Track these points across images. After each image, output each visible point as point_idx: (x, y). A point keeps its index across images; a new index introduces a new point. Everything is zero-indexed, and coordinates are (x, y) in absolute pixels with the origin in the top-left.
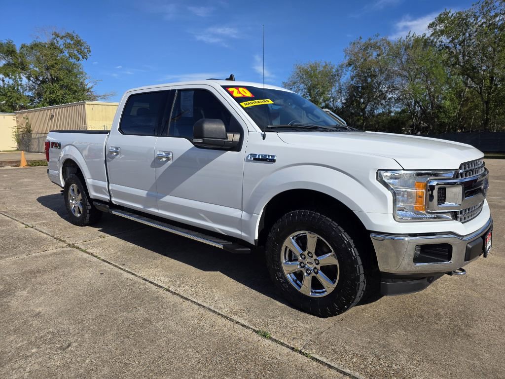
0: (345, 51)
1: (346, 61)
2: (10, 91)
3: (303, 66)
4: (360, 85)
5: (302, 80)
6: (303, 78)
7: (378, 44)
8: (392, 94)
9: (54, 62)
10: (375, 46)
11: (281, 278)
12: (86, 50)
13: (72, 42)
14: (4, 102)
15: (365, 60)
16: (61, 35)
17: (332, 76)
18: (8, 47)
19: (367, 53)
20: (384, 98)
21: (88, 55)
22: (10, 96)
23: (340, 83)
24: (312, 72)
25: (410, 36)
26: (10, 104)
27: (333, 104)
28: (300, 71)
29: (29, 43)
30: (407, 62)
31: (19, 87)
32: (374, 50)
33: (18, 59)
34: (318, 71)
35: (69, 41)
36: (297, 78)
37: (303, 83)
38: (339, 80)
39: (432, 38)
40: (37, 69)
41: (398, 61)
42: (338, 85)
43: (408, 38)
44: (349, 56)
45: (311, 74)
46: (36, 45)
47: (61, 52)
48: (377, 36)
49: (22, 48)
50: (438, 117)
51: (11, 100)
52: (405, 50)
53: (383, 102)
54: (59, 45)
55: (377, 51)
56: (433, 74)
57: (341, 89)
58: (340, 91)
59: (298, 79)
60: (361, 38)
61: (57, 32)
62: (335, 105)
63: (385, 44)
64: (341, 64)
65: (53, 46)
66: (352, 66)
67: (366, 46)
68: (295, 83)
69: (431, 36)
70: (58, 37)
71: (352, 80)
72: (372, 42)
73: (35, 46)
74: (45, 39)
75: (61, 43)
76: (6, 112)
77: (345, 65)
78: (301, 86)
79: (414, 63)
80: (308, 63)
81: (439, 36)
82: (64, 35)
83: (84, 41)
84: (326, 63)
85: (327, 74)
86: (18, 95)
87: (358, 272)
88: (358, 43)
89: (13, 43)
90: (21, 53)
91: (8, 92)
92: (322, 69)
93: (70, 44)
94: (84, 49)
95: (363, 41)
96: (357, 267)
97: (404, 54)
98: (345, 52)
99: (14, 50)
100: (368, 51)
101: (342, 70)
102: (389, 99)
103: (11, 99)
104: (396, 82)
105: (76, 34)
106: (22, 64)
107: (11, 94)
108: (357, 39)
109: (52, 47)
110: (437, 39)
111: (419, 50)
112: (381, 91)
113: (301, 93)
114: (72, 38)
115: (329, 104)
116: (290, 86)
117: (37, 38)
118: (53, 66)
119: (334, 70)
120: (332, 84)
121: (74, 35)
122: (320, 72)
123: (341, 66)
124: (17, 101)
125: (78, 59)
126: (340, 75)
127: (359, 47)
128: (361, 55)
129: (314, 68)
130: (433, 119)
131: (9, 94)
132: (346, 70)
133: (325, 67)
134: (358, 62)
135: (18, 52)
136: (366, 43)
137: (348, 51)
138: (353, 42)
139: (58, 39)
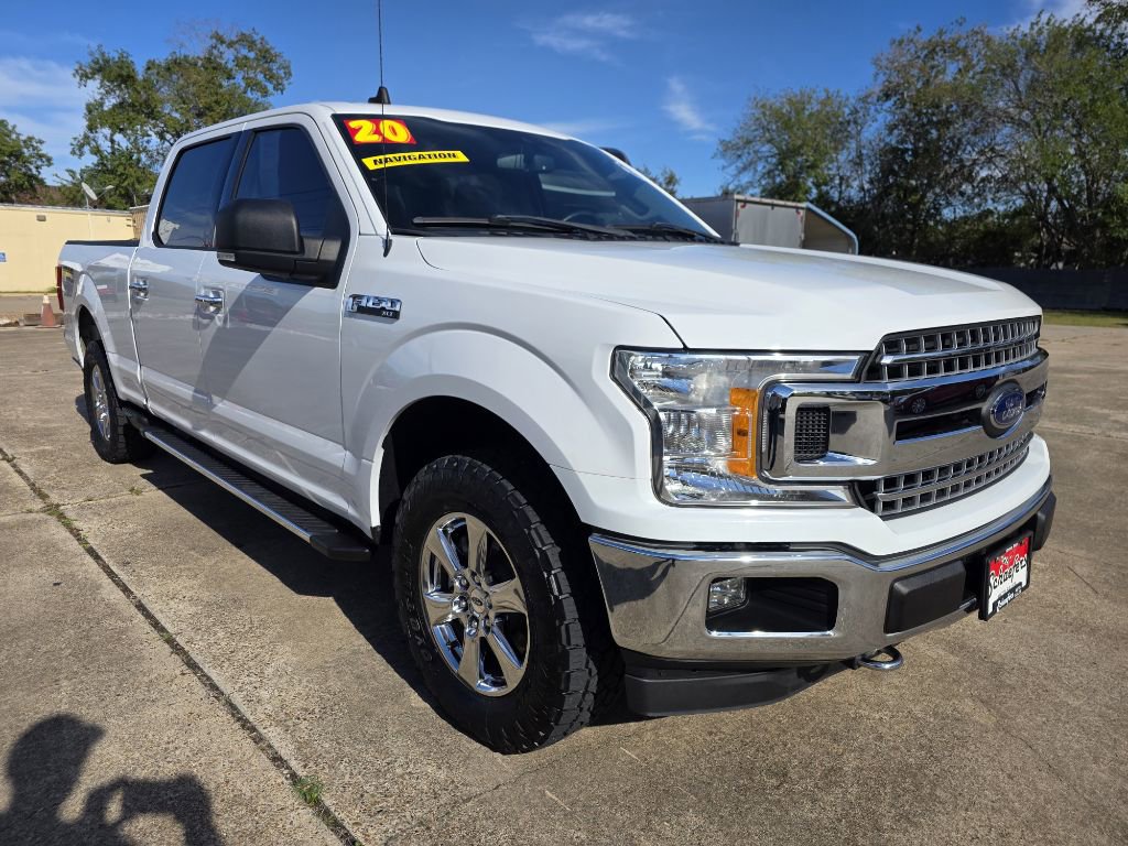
0: (876, 62)
1: (877, 89)
2: (121, 164)
3: (773, 100)
4: (910, 147)
5: (767, 135)
6: (768, 130)
7: (962, 44)
8: (990, 169)
9: (214, 98)
10: (953, 50)
11: (420, 633)
12: (282, 72)
13: (252, 55)
14: (111, 187)
15: (927, 83)
16: (227, 38)
17: (841, 123)
18: (121, 68)
19: (933, 67)
20: (970, 179)
21: (285, 82)
22: (122, 174)
23: (858, 142)
24: (793, 113)
25: (1040, 25)
26: (123, 192)
27: (841, 192)
28: (764, 114)
29: (162, 56)
30: (1031, 87)
31: (143, 156)
32: (950, 57)
33: (139, 93)
34: (807, 113)
35: (244, 52)
36: (756, 130)
37: (769, 141)
38: (859, 133)
39: (1100, 26)
40: (177, 115)
41: (1009, 85)
42: (854, 145)
43: (1036, 28)
44: (885, 74)
45: (790, 119)
46: (176, 62)
47: (230, 77)
48: (961, 24)
49: (149, 68)
50: (1104, 226)
51: (125, 184)
52: (1026, 58)
53: (966, 187)
54: (223, 62)
55: (958, 61)
56: (1097, 116)
57: (860, 156)
58: (858, 161)
59: (756, 133)
60: (919, 30)
61: (221, 33)
62: (845, 194)
63: (980, 44)
64: (862, 94)
65: (212, 65)
66: (894, 99)
67: (931, 48)
68: (749, 142)
69: (1098, 21)
70: (222, 42)
71: (891, 133)
72: (945, 38)
73: (176, 65)
74: (196, 49)
75: (228, 56)
76: (115, 209)
77: (875, 98)
78: (764, 149)
79: (1049, 90)
80: (782, 94)
81: (1118, 22)
82: (235, 39)
83: (277, 50)
84: (827, 91)
85: (829, 119)
86: (139, 173)
87: (564, 642)
88: (912, 41)
89: (130, 59)
90: (145, 80)
91: (118, 166)
92: (816, 107)
93: (246, 58)
94: (278, 69)
95: (923, 38)
96: (563, 628)
97: (1022, 69)
98: (875, 64)
99: (132, 74)
100: (936, 63)
101: (867, 110)
102: (983, 180)
103: (125, 180)
104: (999, 139)
105: (260, 36)
106: (147, 103)
107: (125, 169)
108: (909, 31)
109: (209, 66)
110: (1114, 29)
111: (1063, 58)
112: (961, 161)
113: (764, 167)
114: (251, 45)
115: (827, 193)
116: (738, 149)
117: (182, 45)
118: (210, 108)
119: (847, 111)
120: (839, 144)
121: (256, 37)
122: (811, 115)
123: (864, 100)
124: (137, 186)
125: (265, 93)
126: (860, 121)
127: (913, 51)
128: (915, 72)
129: (798, 106)
130: (1089, 230)
131: (121, 169)
132: (876, 110)
133: (823, 104)
134: (907, 89)
135: (140, 77)
136: (930, 41)
137: (884, 63)
138: (898, 38)
139: (223, 48)
